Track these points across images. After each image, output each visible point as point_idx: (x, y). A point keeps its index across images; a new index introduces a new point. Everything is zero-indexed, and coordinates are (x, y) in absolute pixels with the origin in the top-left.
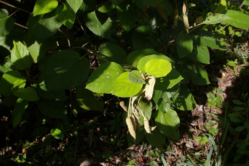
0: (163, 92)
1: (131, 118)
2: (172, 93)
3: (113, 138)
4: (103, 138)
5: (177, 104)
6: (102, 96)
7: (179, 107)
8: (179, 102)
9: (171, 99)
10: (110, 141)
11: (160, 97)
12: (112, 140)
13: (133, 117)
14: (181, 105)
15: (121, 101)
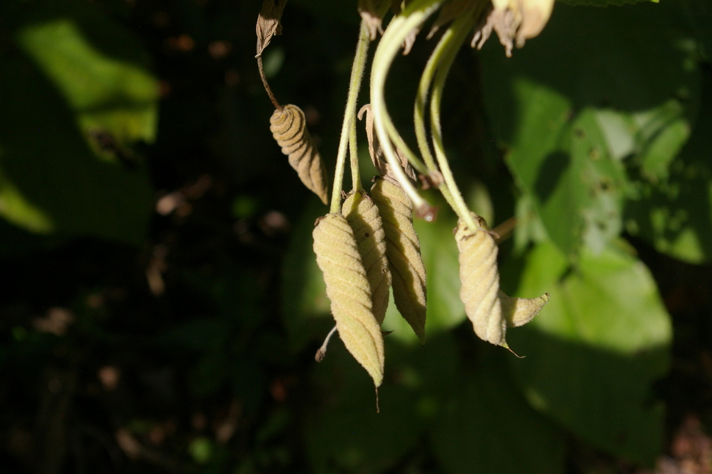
0: (576, 110)
1: (354, 221)
2: (642, 120)
3: (210, 434)
4: (138, 438)
5: (659, 219)
6: (140, 145)
7: (672, 236)
8: (672, 207)
9: (632, 166)
10: (188, 458)
11: (549, 146)
12: (200, 450)
13: (368, 213)
14: (684, 225)
15: (283, 103)
